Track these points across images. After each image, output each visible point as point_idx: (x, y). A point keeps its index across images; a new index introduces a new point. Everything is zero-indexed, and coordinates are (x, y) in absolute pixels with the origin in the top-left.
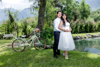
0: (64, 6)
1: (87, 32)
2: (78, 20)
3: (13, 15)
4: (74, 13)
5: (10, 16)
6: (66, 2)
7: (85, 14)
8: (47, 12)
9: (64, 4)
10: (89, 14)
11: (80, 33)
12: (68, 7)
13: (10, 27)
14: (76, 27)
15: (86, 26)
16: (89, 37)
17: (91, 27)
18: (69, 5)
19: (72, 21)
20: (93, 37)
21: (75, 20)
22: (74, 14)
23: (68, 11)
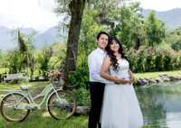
0: (116, 23)
1: (160, 70)
2: (142, 48)
3: (25, 39)
4: (135, 34)
5: (21, 41)
6: (119, 16)
7: (155, 36)
8: (85, 33)
9: (116, 19)
10: (164, 36)
11: (147, 71)
12: (124, 25)
13: (19, 61)
14: (140, 61)
15: (159, 59)
16: (166, 81)
17: (168, 60)
18: (125, 21)
19: (132, 49)
20: (172, 79)
21: (137, 48)
22: (135, 36)
23: (123, 31)
